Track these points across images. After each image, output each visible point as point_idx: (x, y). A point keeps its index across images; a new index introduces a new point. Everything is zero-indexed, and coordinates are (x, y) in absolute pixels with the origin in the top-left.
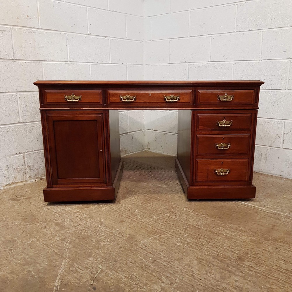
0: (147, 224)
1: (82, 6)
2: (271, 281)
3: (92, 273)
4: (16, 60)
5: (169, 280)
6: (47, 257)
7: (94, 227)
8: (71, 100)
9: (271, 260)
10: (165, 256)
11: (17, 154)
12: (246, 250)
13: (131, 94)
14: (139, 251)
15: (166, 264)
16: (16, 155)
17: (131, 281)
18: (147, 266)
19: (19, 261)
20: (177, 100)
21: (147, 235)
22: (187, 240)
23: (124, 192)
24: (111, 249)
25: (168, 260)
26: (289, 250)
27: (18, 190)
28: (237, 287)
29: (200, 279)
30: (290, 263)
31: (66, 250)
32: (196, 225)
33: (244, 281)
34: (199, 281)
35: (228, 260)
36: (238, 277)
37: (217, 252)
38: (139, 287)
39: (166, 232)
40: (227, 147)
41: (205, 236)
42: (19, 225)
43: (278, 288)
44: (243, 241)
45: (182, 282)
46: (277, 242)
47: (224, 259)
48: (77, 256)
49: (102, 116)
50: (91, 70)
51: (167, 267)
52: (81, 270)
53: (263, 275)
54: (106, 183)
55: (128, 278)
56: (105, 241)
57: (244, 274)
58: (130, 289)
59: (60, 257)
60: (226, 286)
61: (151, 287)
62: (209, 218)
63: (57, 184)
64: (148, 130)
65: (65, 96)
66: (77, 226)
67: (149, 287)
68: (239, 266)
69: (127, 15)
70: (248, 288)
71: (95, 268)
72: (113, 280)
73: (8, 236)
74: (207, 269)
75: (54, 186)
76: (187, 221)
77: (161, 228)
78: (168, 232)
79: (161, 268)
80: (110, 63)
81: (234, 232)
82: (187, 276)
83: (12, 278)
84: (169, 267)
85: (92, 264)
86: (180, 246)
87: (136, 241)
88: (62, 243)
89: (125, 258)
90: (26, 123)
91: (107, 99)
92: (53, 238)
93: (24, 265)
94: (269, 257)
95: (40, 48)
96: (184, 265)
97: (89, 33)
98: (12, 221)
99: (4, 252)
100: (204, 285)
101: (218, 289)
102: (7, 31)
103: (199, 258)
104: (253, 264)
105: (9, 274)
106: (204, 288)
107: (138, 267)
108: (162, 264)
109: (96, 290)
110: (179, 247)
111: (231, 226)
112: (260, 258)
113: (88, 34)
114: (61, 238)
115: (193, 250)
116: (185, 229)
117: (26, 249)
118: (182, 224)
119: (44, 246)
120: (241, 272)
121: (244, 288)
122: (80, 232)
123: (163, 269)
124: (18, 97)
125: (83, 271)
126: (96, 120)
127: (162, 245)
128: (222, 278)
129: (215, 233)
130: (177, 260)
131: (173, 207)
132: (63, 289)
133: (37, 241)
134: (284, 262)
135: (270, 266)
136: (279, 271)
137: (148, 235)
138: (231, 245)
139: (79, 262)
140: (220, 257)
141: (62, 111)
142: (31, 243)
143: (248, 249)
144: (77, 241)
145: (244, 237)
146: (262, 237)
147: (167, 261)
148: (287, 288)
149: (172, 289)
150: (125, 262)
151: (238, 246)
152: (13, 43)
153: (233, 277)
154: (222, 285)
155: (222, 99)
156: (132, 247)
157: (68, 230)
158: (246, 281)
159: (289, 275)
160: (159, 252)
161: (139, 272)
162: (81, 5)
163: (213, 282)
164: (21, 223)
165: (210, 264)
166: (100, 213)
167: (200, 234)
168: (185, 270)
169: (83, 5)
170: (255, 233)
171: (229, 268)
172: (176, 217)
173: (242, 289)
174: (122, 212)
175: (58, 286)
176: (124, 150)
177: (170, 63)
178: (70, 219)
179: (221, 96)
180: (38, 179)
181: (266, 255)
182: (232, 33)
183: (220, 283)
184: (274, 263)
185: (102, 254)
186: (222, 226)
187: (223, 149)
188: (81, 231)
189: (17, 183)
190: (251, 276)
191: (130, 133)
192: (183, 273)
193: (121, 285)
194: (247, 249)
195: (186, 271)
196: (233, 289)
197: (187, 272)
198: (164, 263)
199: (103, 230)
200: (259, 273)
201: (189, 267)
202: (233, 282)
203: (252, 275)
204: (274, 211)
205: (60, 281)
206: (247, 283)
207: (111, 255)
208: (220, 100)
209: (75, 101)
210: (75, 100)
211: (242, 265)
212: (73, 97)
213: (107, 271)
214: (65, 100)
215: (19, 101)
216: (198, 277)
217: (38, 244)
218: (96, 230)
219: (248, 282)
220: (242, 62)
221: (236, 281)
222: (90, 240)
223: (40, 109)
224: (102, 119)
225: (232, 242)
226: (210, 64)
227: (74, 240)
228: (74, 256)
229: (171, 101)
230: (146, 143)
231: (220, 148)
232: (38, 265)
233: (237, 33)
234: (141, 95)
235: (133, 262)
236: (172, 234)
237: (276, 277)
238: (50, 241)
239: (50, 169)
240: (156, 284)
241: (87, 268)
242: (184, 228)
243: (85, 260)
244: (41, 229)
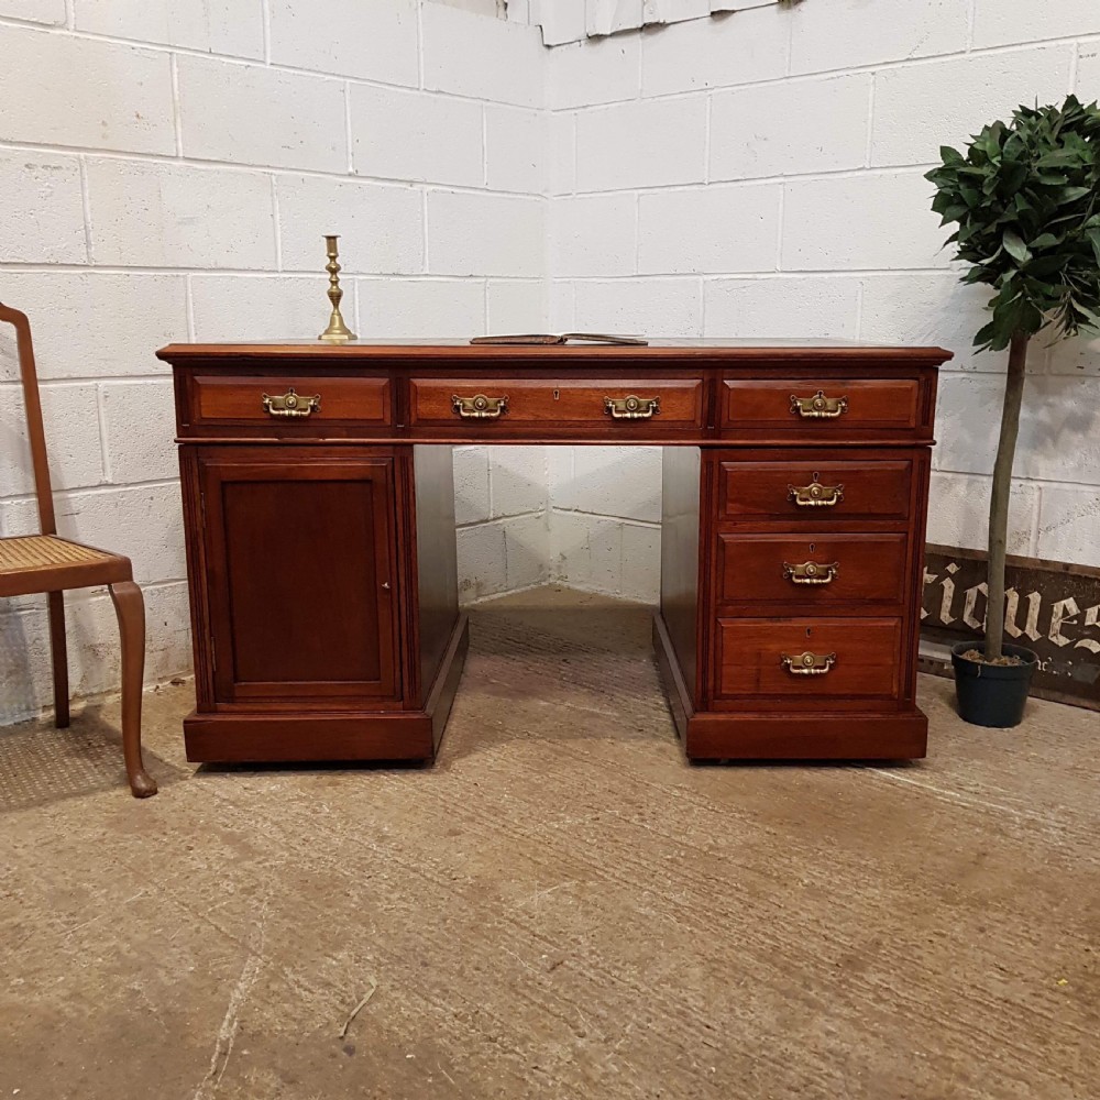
0: (540, 843)
1: (327, 78)
2: (948, 1035)
3: (343, 1002)
4: (95, 266)
5: (601, 1027)
6: (192, 948)
7: (356, 849)
8: (283, 409)
9: (957, 967)
10: (594, 948)
11: (94, 596)
12: (876, 935)
13: (490, 393)
14: (506, 933)
15: (596, 975)
17: (473, 1027)
18: (530, 983)
19: (100, 960)
20: (651, 412)
21: (538, 878)
22: (676, 898)
23: (467, 732)
24: (410, 925)
25: (604, 961)
26: (1025, 934)
28: (827, 1054)
29: (708, 1027)
30: (1020, 979)
31: (259, 925)
32: (711, 848)
33: (855, 1034)
34: (701, 1032)
35: (807, 966)
36: (838, 1022)
37: (773, 937)
38: (498, 1049)
39: (603, 870)
40: (827, 577)
41: (739, 885)
42: (101, 841)
43: (969, 1057)
44: (870, 904)
45: (644, 1034)
46: (987, 910)
47: (797, 964)
48: (295, 947)
49: (390, 468)
50: (357, 299)
51: (598, 985)
52: (307, 993)
53: (922, 1016)
54: (402, 699)
55: (464, 1019)
56: (392, 896)
57: (858, 1011)
58: (467, 1055)
59: (237, 948)
60: (791, 1048)
61: (539, 1050)
62: (756, 824)
63: (231, 699)
64: (562, 512)
65: (265, 396)
66: (298, 848)
67: (533, 1047)
68: (844, 986)
69: (489, 104)
70: (867, 1057)
71: (353, 986)
72: (414, 1025)
73: (60, 878)
74: (735, 992)
75: (223, 706)
76: (681, 834)
77: (589, 857)
78: (611, 870)
79: (579, 990)
80: (426, 275)
81: (839, 873)
82: (664, 1016)
83: (75, 1015)
84: (606, 985)
85: (345, 971)
86: (647, 917)
87: (498, 899)
88: (244, 901)
89: (457, 954)
90: (127, 485)
91: (409, 409)
92: (215, 884)
93: (117, 971)
94: (952, 957)
95: (179, 223)
96: (656, 978)
97: (351, 170)
98: (74, 829)
99: (49, 930)
100: (719, 1045)
101: (764, 1060)
102: (68, 168)
103: (710, 958)
104: (892, 979)
105: (65, 999)
106: (717, 1054)
107: (500, 985)
108: (581, 974)
109: (355, 1057)
110: (644, 922)
111: (830, 851)
112: (918, 961)
113: (350, 175)
114: (240, 886)
115: (691, 931)
116: (672, 861)
117: (122, 919)
118: (661, 842)
119: (182, 910)
120: (849, 1004)
121: (853, 1056)
122: (306, 868)
123: (585, 991)
124: (101, 396)
125: (312, 993)
126: (369, 482)
127: (587, 913)
128: (782, 1023)
129: (775, 874)
130: (634, 964)
131: (635, 786)
132: (245, 1052)
133: (160, 895)
134: (1002, 975)
135: (951, 986)
136: (980, 1003)
137: (542, 880)
138: (824, 918)
139: (302, 966)
140: (782, 956)
141: (251, 450)
142: (140, 902)
143: (881, 932)
144: (297, 896)
145: (871, 892)
146: (935, 892)
147: (600, 965)
148: (1001, 1058)
149: (609, 1056)
150: (457, 967)
151: (848, 919)
152: (88, 209)
153: (820, 1019)
154: (779, 1046)
155: (804, 411)
156: (484, 918)
157: (266, 860)
158: (862, 1035)
159: (1013, 1018)
160: (574, 936)
161: (502, 1000)
162: (325, 73)
163: (750, 1035)
164: (104, 834)
165: (746, 978)
166: (380, 803)
167: (722, 879)
168: (658, 997)
169: (334, 74)
170: (914, 877)
171: (811, 990)
172: (643, 820)
173: (846, 1059)
174: (456, 801)
175: (228, 1039)
176: (474, 581)
177: (640, 273)
178: (276, 823)
179: (801, 401)
180: (167, 683)
181: (942, 952)
182: (857, 173)
183: (772, 1038)
184: (965, 977)
185: (381, 941)
186: (800, 852)
187: (812, 585)
188: (312, 862)
189: (92, 695)
190: (883, 1018)
191: (494, 519)
192: (650, 1005)
193: (440, 1041)
194: (879, 929)
195: (661, 998)
196: (815, 1060)
197: (664, 1003)
198: (591, 974)
199: (387, 862)
200: (909, 1009)
201: (672, 987)
202: (818, 1037)
203: (886, 1015)
204: (988, 804)
205: (235, 1024)
206: (864, 1040)
207: (412, 944)
208: (800, 415)
209: (297, 416)
210: (299, 413)
211: (855, 981)
212: (292, 400)
213: (394, 995)
214: (264, 409)
215: (102, 410)
216: (702, 1020)
217: (163, 903)
218: (364, 862)
219: (868, 1036)
220: (891, 273)
221: (829, 1033)
222: (342, 892)
223: (176, 441)
224: (390, 477)
225: (830, 906)
226: (778, 278)
227: (288, 892)
228: (285, 944)
229: (628, 415)
230: (554, 556)
231: (799, 581)
232: (162, 973)
233: (875, 172)
234: (526, 396)
235: (484, 967)
236: (624, 876)
237: (966, 1025)
238: (204, 896)
239: (208, 648)
240: (557, 1039)
241: (328, 985)
242: (669, 857)
243: (320, 959)
244: (174, 854)
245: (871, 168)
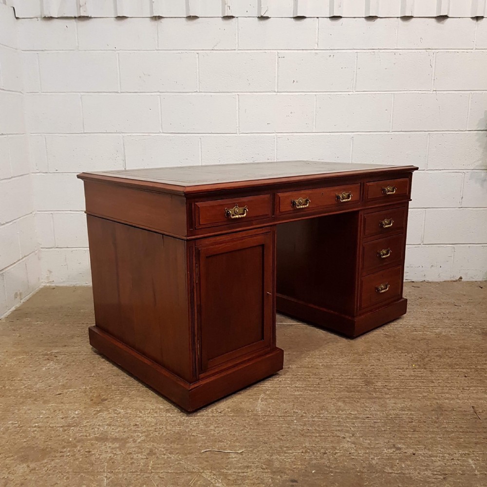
63: (206, 370)
177: (85, 132)
191: (22, 259)
220: (212, 135)
226: (161, 136)
233: (202, 93)
245: (200, 92)
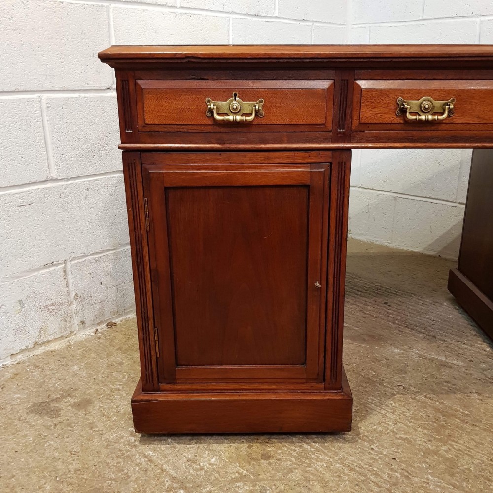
8: (227, 115)
11: (47, 268)
16: (43, 269)
27: (53, 366)
49: (328, 172)
54: (324, 380)
63: (172, 380)
65: (209, 101)
75: (163, 385)
80: (276, 17)
90: (68, 180)
91: (352, 114)
124: (44, 106)
126: (307, 187)
141: (193, 156)
177: (425, 17)
180: (104, 326)
189: (48, 342)
209: (241, 121)
210: (243, 118)
212: (235, 104)
214: (209, 115)
215: (46, 118)
223: (119, 148)
224: (327, 183)
239: (152, 337)
